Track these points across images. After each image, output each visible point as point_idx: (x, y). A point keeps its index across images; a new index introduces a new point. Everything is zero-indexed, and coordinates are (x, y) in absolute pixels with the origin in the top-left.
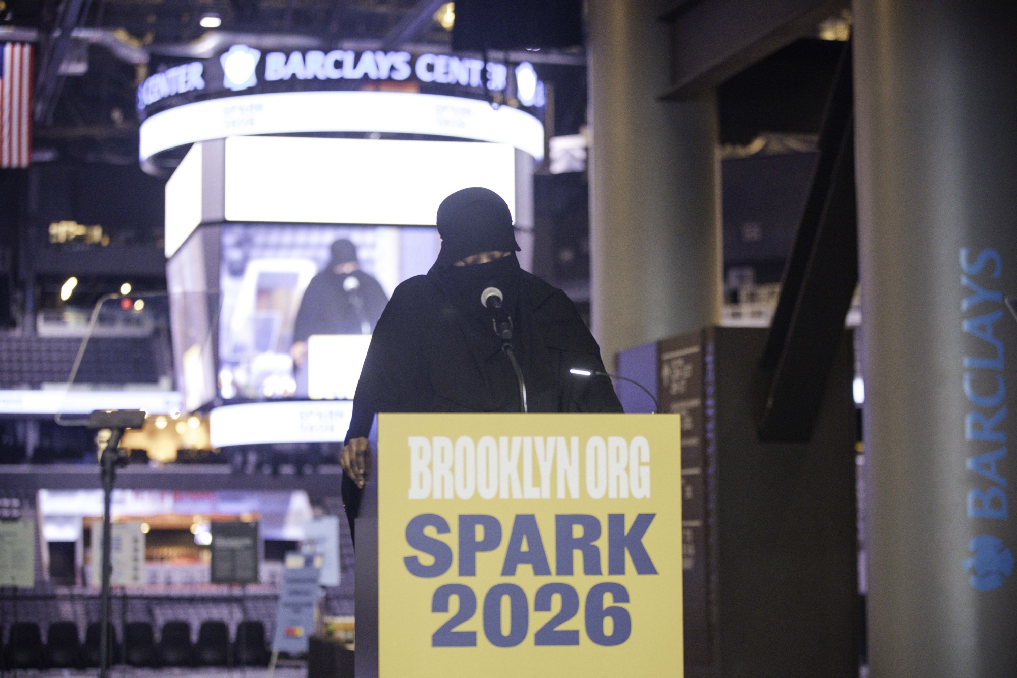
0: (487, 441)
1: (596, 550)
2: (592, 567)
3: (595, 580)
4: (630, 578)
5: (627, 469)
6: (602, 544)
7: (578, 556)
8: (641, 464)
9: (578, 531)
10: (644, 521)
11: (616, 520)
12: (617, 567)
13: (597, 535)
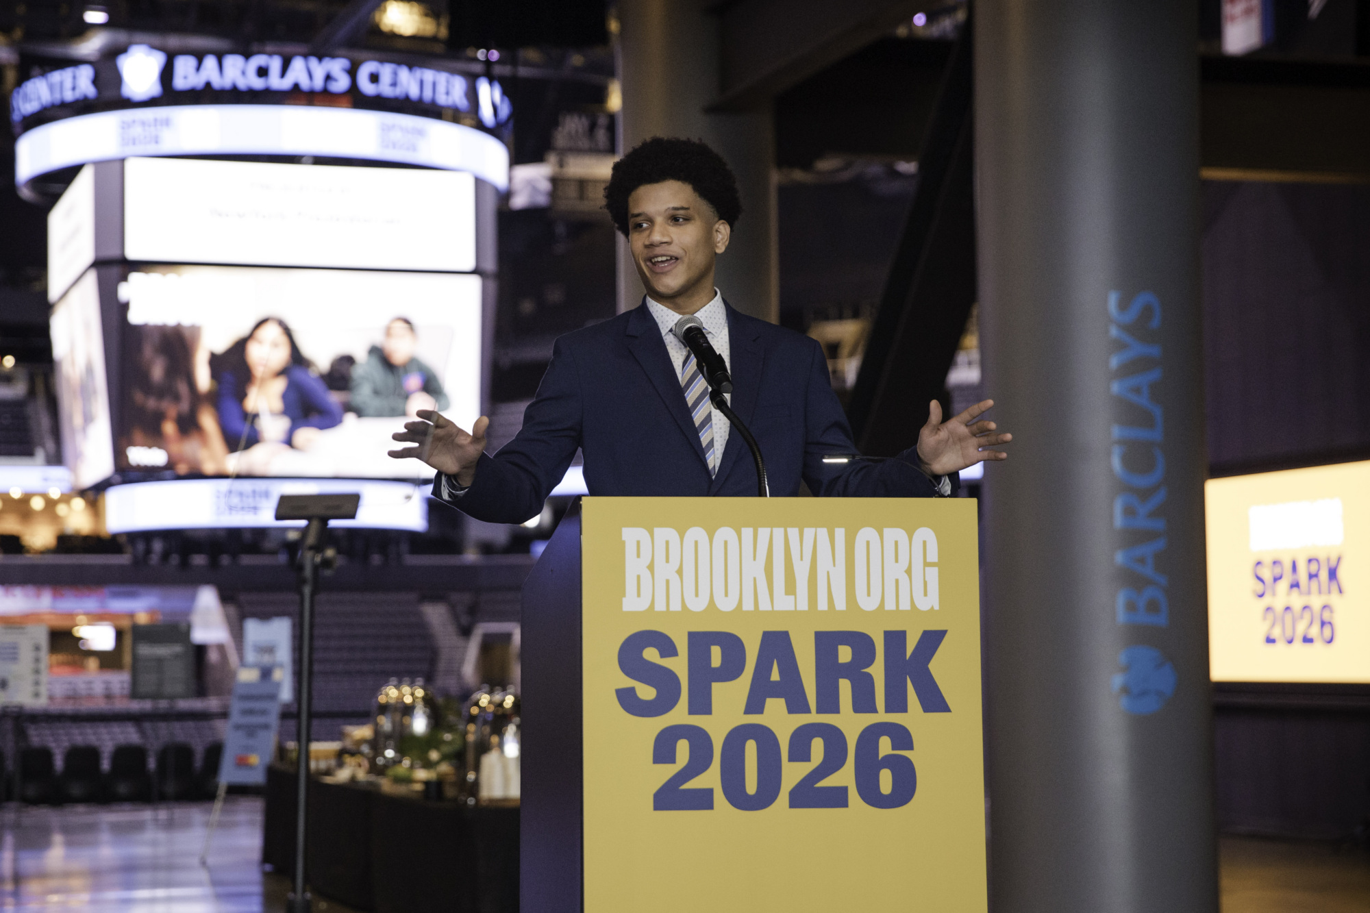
0: (725, 533)
1: (869, 678)
2: (863, 703)
3: (868, 719)
4: (914, 717)
5: (909, 571)
6: (877, 670)
7: (845, 686)
8: (927, 564)
9: (845, 654)
10: (932, 640)
11: (895, 639)
12: (896, 703)
13: (870, 660)
